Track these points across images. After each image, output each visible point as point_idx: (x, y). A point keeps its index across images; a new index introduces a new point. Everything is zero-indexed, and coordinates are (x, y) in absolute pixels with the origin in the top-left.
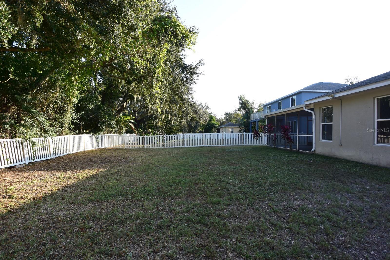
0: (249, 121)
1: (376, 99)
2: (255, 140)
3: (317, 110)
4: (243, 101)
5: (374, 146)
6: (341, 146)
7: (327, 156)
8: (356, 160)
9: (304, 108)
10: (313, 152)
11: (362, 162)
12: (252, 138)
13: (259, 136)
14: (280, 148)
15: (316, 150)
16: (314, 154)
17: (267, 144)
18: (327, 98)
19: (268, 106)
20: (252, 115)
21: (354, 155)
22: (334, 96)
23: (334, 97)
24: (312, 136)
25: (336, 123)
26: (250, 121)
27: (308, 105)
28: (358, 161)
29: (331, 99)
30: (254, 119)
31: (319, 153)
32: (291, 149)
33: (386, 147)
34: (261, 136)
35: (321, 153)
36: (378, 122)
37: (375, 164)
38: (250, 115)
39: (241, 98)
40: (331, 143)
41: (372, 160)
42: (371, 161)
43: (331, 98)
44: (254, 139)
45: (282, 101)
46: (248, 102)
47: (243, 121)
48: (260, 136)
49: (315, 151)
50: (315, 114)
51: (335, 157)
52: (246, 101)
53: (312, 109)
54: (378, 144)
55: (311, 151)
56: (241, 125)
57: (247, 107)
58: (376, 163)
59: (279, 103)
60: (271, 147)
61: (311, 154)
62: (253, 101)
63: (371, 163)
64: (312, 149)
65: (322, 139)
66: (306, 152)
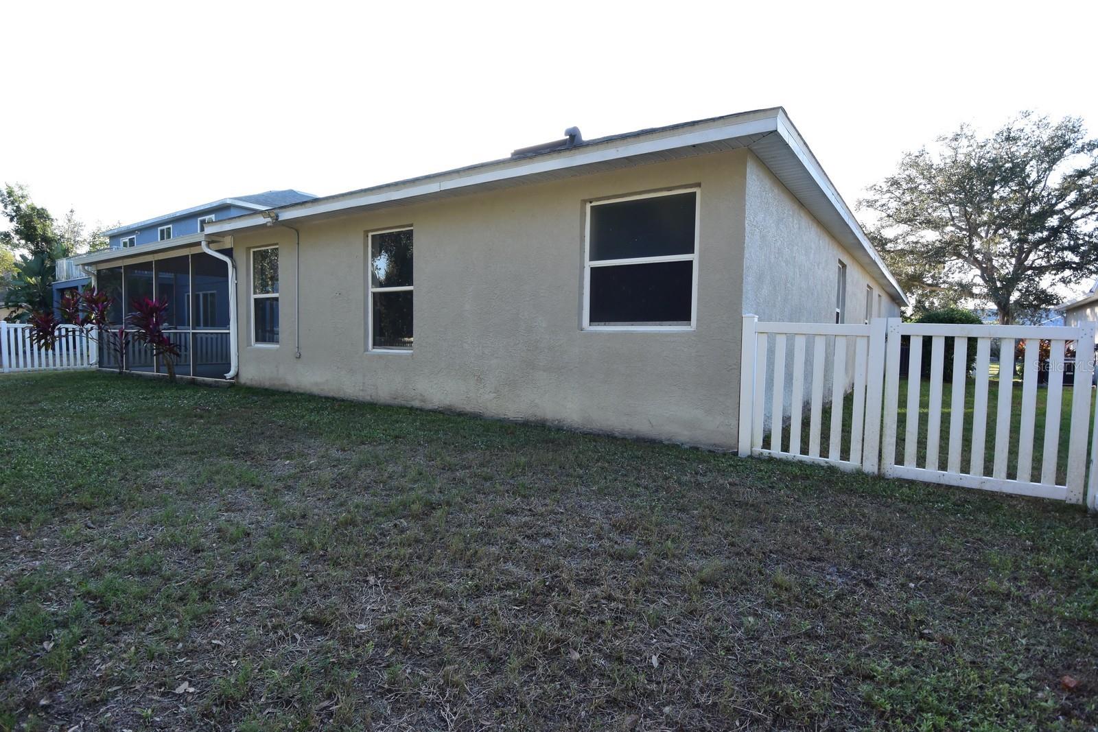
0: (49, 285)
1: (370, 234)
2: (39, 349)
3: (240, 255)
4: (18, 207)
5: (366, 355)
6: (300, 357)
7: (266, 390)
8: (331, 394)
9: (203, 244)
10: (232, 378)
11: (342, 396)
12: (28, 341)
13: (56, 333)
14: (140, 376)
15: (240, 373)
16: (235, 386)
17: (100, 362)
18: (261, 220)
19: (126, 239)
20: (62, 265)
21: (327, 380)
22: (277, 216)
23: (277, 219)
24: (228, 331)
25: (285, 293)
26: (56, 285)
27: (215, 238)
28: (335, 395)
29: (269, 224)
30: (68, 276)
31: (249, 383)
32: (172, 375)
33: (387, 355)
34: (67, 336)
35: (254, 383)
36: (374, 294)
37: (368, 398)
38: (53, 261)
39: (10, 194)
40: (277, 350)
41: (362, 390)
42: (361, 393)
43: (269, 219)
44: (35, 346)
45: (170, 226)
46: (42, 215)
47: (22, 284)
48: (60, 336)
49: (237, 375)
50: (234, 267)
51: (287, 389)
52: (33, 209)
53: (228, 252)
54: (374, 350)
55: (225, 378)
56: (13, 298)
57: (40, 231)
58: (371, 396)
59: (162, 231)
60: (113, 372)
61: (230, 387)
62: (69, 214)
63: (361, 399)
64: (229, 371)
65: (257, 340)
66: (216, 381)
